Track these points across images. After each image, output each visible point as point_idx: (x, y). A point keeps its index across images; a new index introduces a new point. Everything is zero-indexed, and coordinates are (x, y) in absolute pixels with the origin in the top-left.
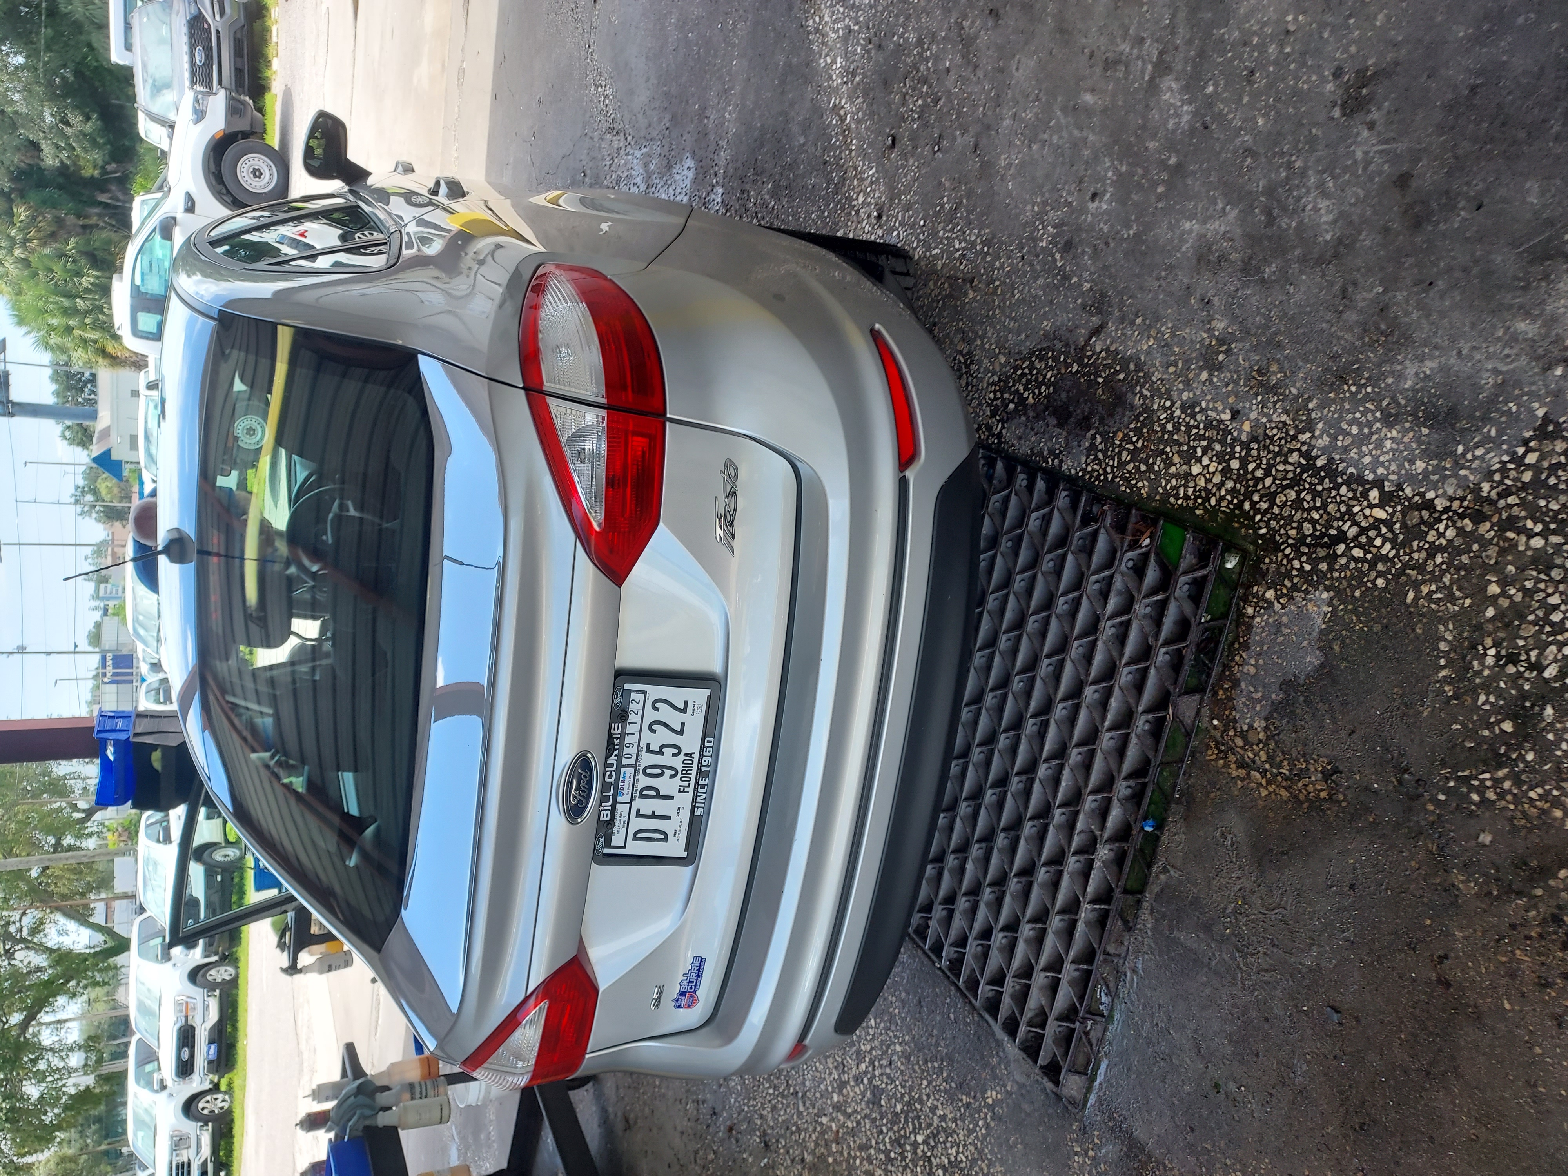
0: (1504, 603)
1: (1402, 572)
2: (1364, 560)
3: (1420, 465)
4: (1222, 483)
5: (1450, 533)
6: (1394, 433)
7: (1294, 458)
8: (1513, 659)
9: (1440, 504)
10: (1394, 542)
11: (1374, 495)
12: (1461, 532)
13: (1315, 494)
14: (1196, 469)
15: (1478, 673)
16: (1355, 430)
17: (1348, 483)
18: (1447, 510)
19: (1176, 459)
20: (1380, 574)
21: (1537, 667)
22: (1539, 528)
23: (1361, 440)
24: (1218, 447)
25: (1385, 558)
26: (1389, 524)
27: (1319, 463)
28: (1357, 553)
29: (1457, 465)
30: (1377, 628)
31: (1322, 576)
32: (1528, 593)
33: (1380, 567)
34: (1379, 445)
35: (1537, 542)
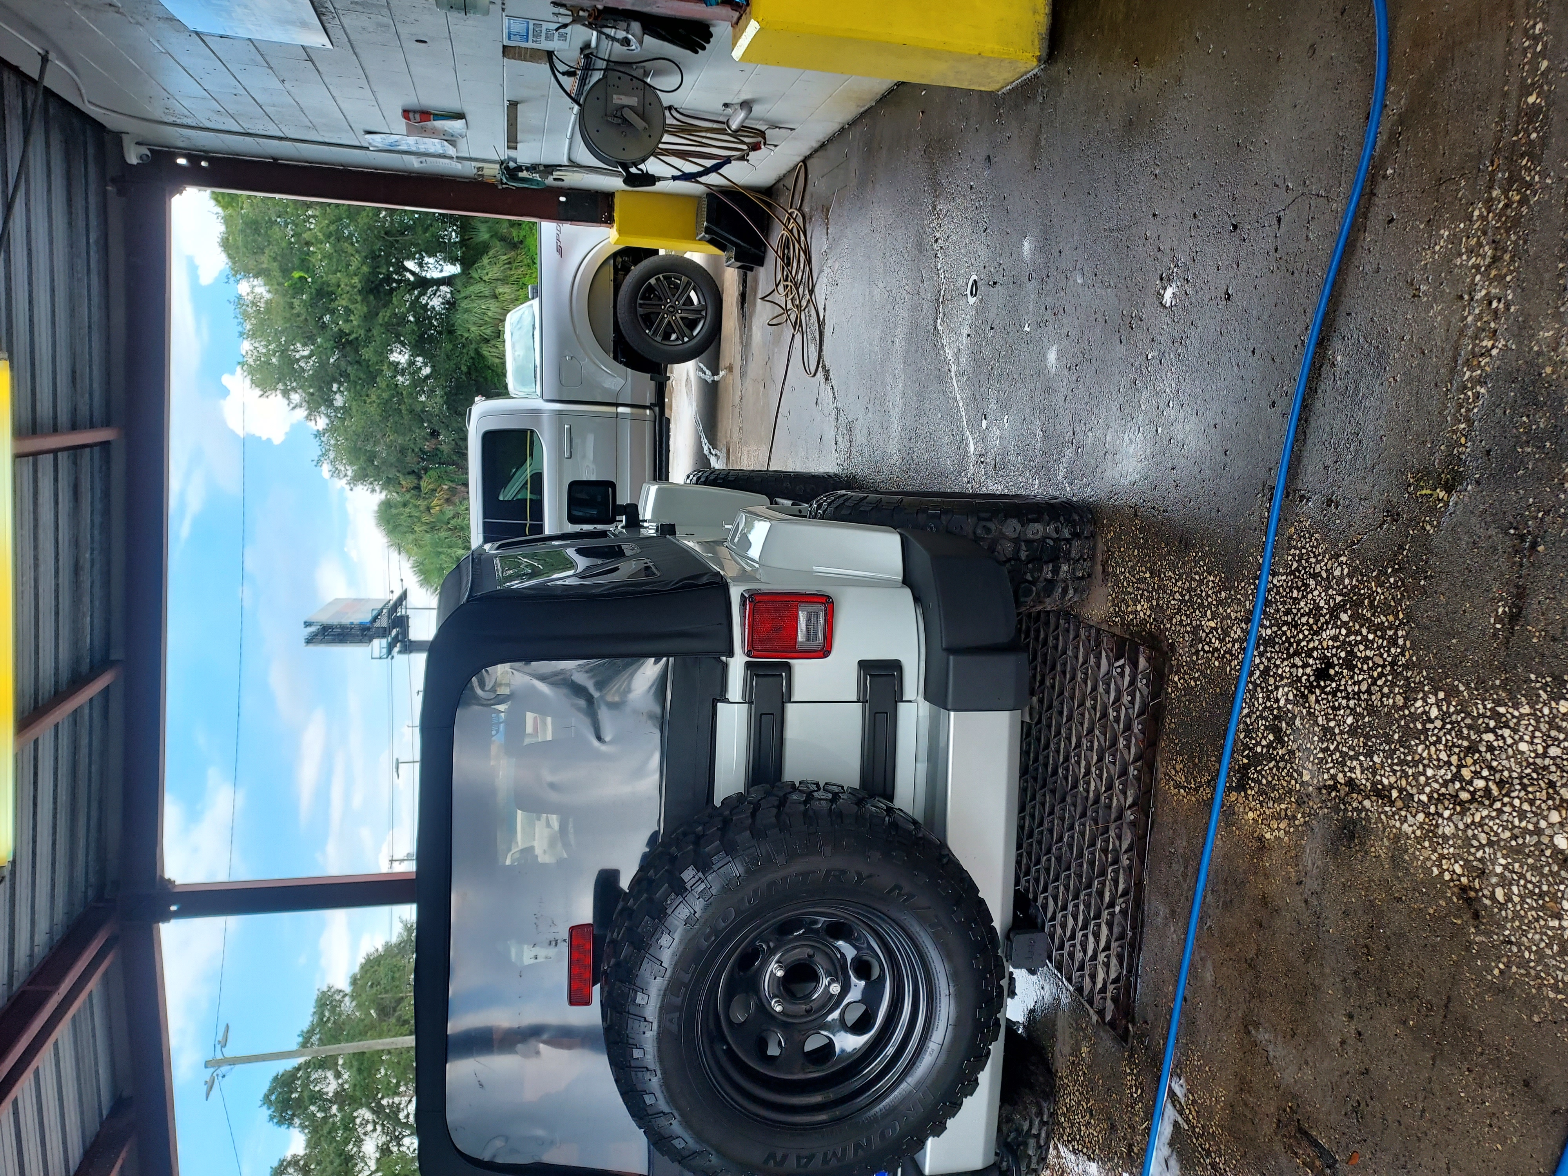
0: (1262, 667)
1: (1224, 656)
2: (1208, 652)
3: (1223, 594)
4: (1149, 616)
5: (1239, 631)
6: (1212, 578)
7: (1177, 596)
8: (1269, 699)
9: (1233, 615)
10: (1219, 639)
11: (1209, 613)
12: (1243, 630)
13: (1187, 616)
14: (1139, 608)
15: (1257, 709)
16: (1197, 577)
17: (1198, 608)
18: (1236, 618)
19: (1130, 602)
20: (1217, 659)
21: (1277, 701)
22: (1268, 624)
23: (1201, 583)
24: (1146, 593)
25: (1216, 650)
26: (1216, 629)
27: (1187, 598)
28: (1207, 648)
29: (1237, 593)
30: (1218, 690)
31: (1194, 663)
32: (1269, 660)
33: (1216, 655)
34: (1208, 586)
35: (1269, 632)
